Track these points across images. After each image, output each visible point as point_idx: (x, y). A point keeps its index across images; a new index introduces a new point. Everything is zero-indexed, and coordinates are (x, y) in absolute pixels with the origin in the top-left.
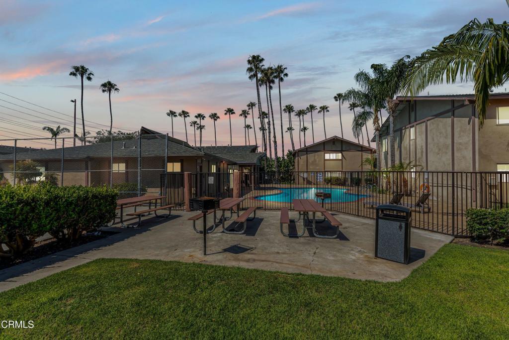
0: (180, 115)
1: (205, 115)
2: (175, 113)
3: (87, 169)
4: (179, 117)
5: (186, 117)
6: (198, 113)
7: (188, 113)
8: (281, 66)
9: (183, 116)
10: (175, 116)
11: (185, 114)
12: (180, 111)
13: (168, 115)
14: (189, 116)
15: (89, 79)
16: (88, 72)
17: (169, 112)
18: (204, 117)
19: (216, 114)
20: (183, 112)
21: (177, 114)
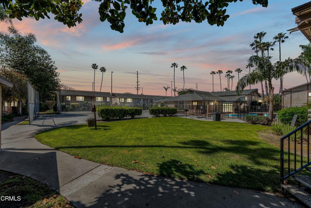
0: (217, 73)
1: (232, 71)
2: (215, 72)
3: (174, 104)
4: (217, 74)
5: (221, 73)
6: (228, 70)
7: (222, 71)
8: (281, 33)
9: (219, 73)
10: (215, 74)
11: (220, 72)
12: (218, 71)
13: (211, 74)
14: (222, 72)
15: (177, 67)
16: (176, 65)
17: (211, 72)
18: (232, 72)
19: (239, 69)
20: (219, 71)
21: (216, 73)
